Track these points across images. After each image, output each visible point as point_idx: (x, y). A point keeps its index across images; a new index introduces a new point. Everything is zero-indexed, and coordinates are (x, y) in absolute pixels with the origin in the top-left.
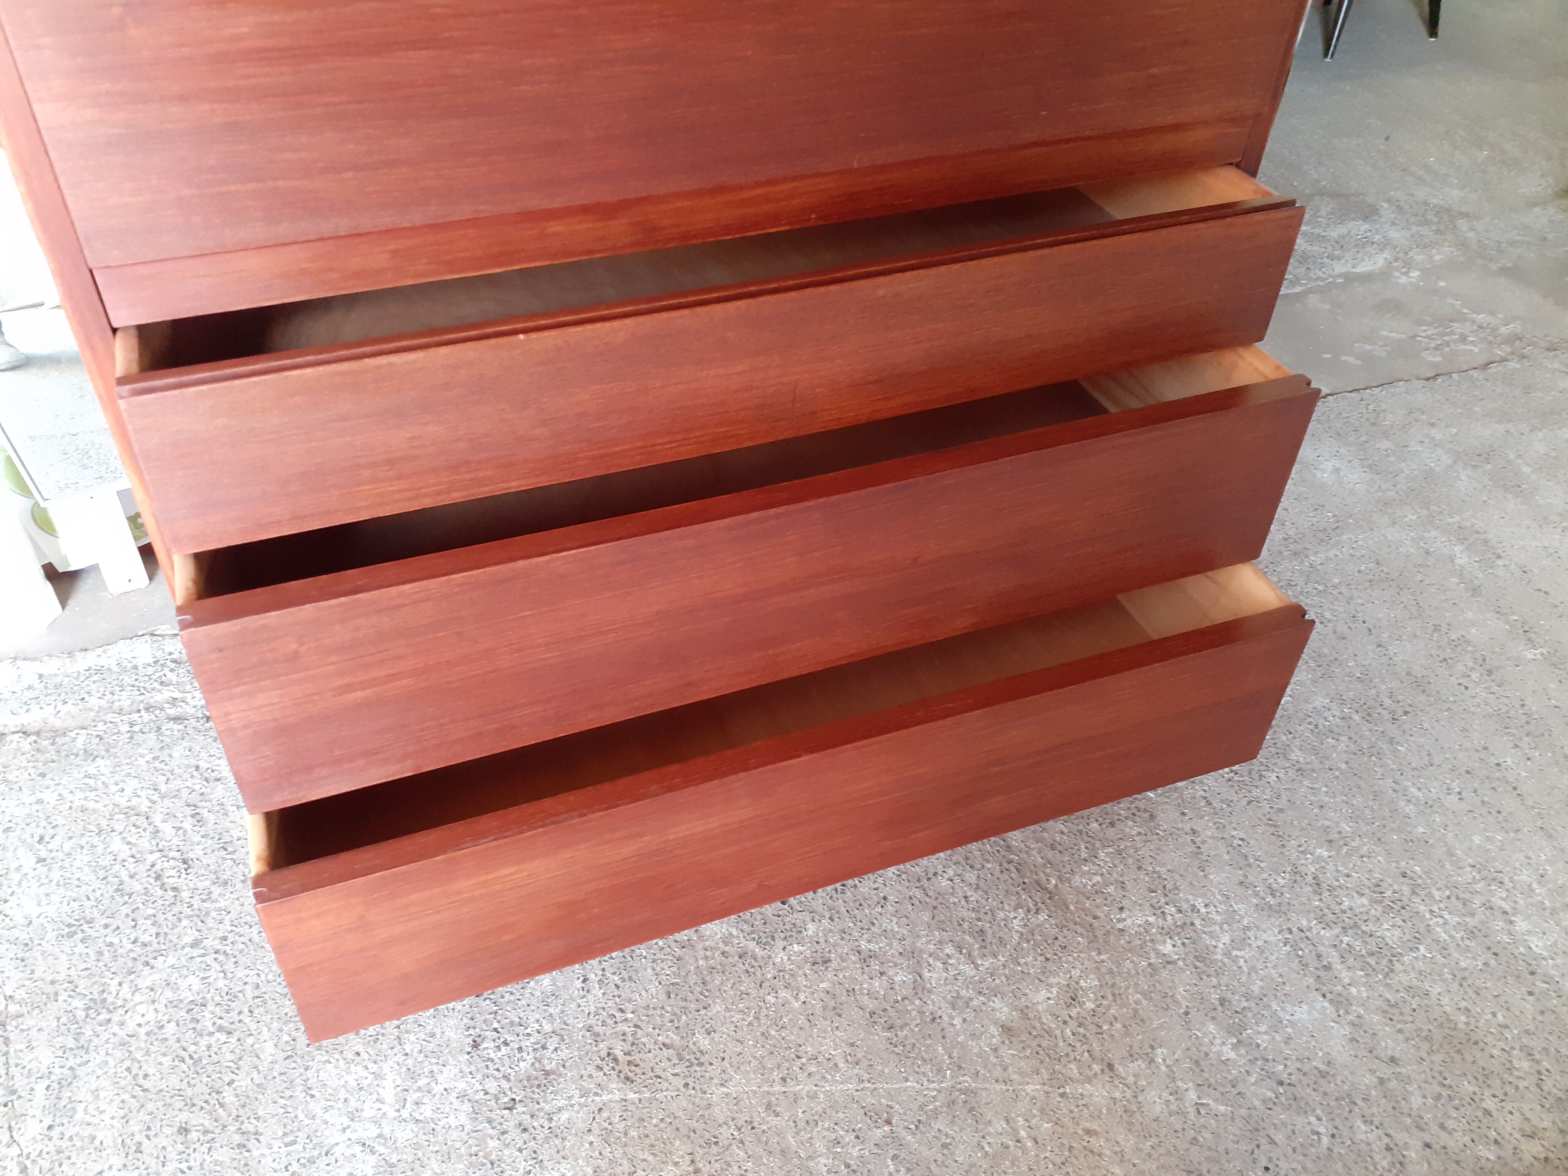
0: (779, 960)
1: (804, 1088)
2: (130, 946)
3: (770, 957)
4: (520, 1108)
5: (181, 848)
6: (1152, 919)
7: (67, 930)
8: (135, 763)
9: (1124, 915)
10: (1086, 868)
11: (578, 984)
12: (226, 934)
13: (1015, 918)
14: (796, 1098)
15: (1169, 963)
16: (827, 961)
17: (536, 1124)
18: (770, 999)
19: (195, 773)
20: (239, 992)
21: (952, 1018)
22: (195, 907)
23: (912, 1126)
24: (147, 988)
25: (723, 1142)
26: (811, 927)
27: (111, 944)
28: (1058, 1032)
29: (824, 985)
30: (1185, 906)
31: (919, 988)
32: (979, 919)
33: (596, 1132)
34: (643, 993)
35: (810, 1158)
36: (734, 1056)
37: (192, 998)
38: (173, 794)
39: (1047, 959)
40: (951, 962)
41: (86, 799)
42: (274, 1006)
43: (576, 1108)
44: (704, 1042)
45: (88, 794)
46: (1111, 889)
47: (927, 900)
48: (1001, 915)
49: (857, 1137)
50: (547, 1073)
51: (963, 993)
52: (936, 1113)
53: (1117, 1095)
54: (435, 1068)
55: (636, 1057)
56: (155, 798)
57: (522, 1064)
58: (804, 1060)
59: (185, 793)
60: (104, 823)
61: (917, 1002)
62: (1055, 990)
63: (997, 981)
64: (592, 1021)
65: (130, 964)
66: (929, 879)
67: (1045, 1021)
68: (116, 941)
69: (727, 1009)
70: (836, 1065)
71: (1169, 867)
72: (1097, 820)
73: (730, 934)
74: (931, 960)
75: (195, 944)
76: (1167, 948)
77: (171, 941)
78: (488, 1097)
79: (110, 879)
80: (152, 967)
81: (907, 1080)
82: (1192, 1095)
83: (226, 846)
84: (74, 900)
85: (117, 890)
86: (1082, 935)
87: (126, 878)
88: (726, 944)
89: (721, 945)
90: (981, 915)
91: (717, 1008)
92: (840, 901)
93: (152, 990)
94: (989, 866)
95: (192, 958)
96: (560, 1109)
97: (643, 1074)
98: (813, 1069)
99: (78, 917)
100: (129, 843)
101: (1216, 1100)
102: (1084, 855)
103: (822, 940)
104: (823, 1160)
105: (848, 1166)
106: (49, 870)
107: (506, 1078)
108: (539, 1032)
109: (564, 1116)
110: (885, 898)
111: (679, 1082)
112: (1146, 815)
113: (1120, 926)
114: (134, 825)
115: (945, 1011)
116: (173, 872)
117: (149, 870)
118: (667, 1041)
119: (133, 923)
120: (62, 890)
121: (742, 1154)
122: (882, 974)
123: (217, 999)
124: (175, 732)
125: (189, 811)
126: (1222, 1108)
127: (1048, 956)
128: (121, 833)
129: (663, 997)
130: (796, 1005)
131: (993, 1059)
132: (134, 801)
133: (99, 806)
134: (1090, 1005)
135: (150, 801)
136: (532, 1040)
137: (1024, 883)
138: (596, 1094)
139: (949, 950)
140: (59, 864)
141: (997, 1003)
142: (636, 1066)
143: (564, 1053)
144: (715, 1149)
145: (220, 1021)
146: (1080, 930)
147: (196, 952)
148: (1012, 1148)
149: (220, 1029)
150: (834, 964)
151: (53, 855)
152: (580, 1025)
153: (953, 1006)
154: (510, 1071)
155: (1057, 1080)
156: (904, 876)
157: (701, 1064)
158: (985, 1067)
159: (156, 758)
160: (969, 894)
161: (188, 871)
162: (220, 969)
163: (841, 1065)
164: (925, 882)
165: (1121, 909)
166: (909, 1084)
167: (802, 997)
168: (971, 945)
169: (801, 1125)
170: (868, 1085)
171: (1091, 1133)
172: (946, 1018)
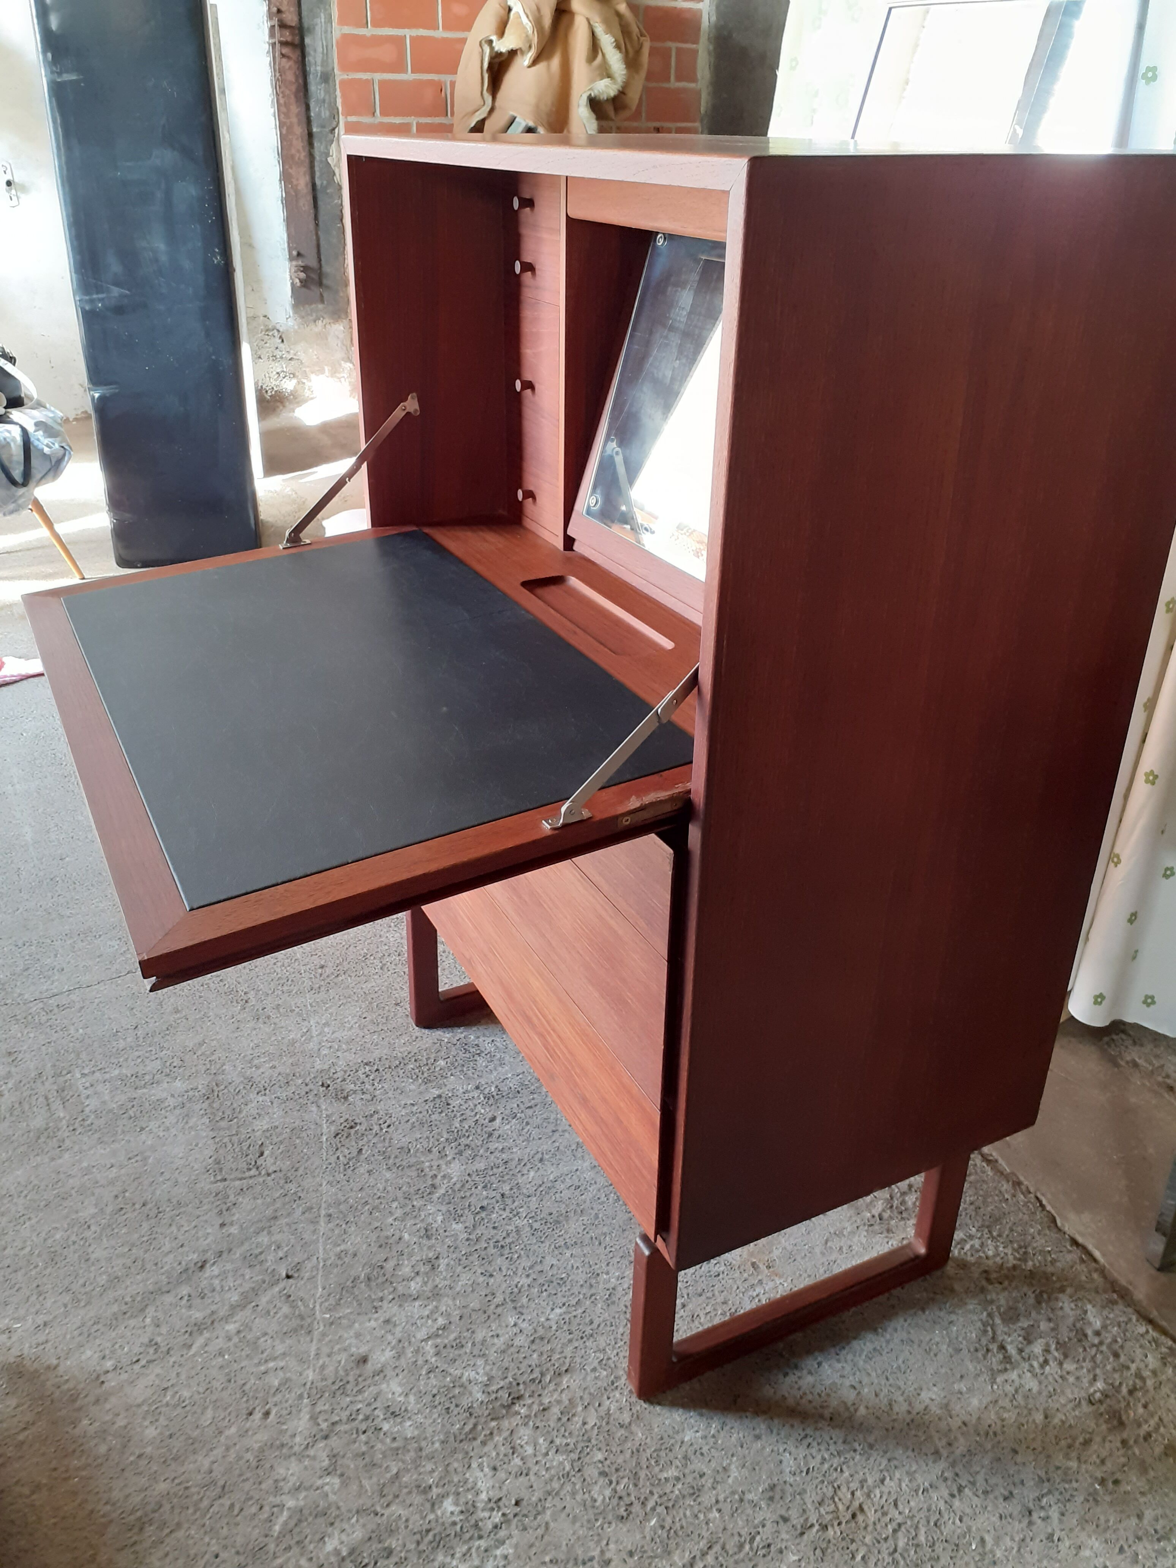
0: (429, 1208)
1: (323, 1226)
3: (432, 1202)
4: (322, 1089)
6: (484, 1496)
9: (486, 1470)
10: (541, 1441)
13: (478, 1374)
14: (314, 1222)
15: (433, 1505)
16: (429, 1238)
17: (310, 1097)
18: (395, 1205)
21: (376, 1320)
23: (285, 1292)
25: (286, 1186)
26: (460, 1226)
28: (360, 1398)
29: (406, 1236)
30: (502, 1533)
31: (403, 1298)
32: (474, 1344)
33: (301, 1124)
36: (350, 1187)
39: (434, 1396)
40: (430, 1322)
43: (319, 1113)
44: (362, 1170)
46: (517, 1461)
47: (492, 1307)
48: (480, 1362)
49: (281, 1259)
50: (345, 1097)
51: (399, 1329)
52: (294, 1307)
53: (298, 1439)
55: (353, 1137)
57: (353, 1085)
58: (344, 1226)
61: (391, 1297)
62: (402, 1399)
63: (411, 1355)
66: (515, 1308)
67: (371, 1389)
69: (387, 1181)
70: (339, 1245)
71: (552, 1525)
72: (606, 1459)
73: (452, 1178)
74: (430, 1307)
76: (449, 1505)
78: (331, 1075)
81: (324, 1289)
82: (291, 1503)
86: (462, 1429)
88: (444, 1177)
89: (442, 1174)
90: (478, 1347)
91: (389, 1175)
92: (486, 1245)
96: (319, 1106)
97: (340, 1142)
98: (336, 1232)
101: (286, 1523)
102: (558, 1441)
103: (447, 1234)
104: (266, 1240)
105: (261, 1253)
109: (314, 1109)
111: (332, 1160)
112: (622, 1511)
113: (474, 1465)
115: (381, 1316)
118: (364, 1152)
122: (417, 1273)
126: (277, 1528)
127: (438, 1397)
130: (390, 1220)
131: (337, 1347)
134: (386, 1427)
137: (518, 1384)
138: (328, 1121)
139: (441, 1321)
141: (389, 1354)
142: (346, 1138)
143: (359, 1103)
146: (467, 1428)
148: (261, 1356)
150: (424, 1241)
153: (387, 1322)
154: (349, 1081)
155: (316, 1394)
156: (516, 1290)
157: (345, 1170)
158: (330, 1341)
160: (502, 1339)
163: (339, 1248)
165: (495, 1469)
166: (320, 1290)
167: (396, 1223)
168: (447, 1337)
169: (294, 1227)
170: (321, 1264)
171: (267, 1414)
172: (376, 1315)
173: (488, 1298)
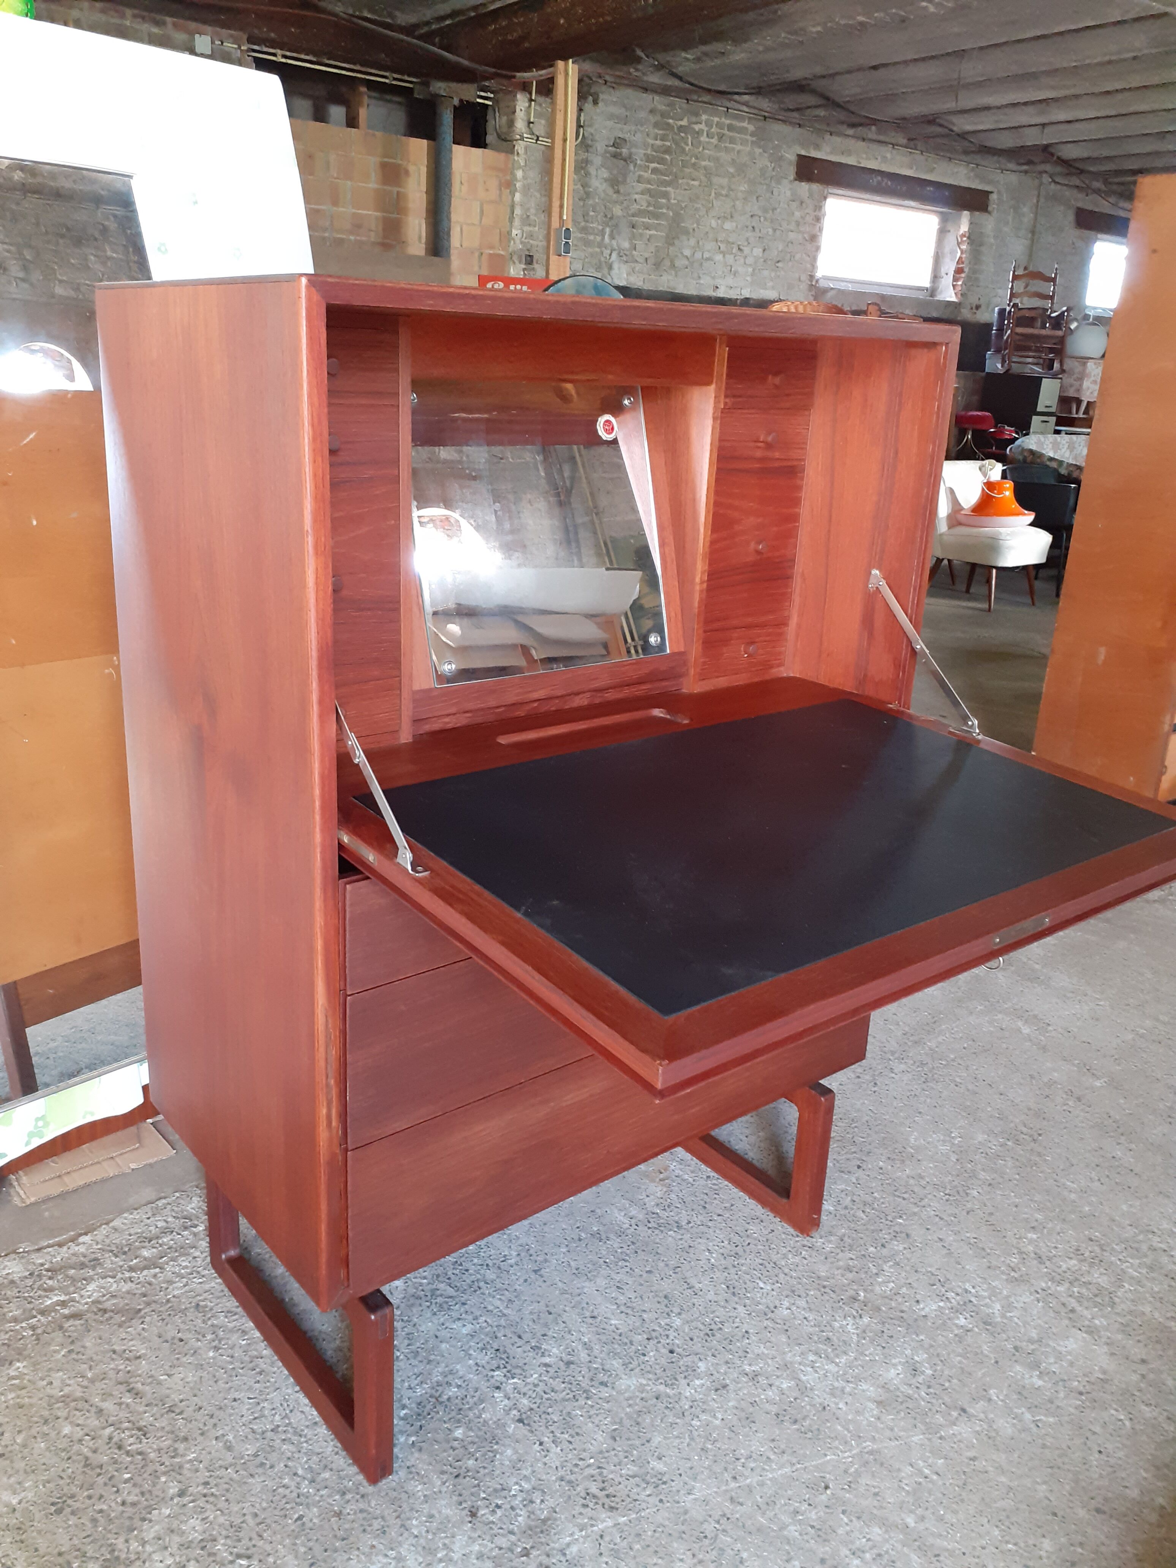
0: (688, 1394)
1: (752, 1480)
2: (121, 1508)
3: (680, 1393)
4: (534, 1553)
5: (131, 1418)
6: (942, 1304)
7: (53, 1508)
8: (53, 1359)
9: (922, 1306)
10: (880, 1280)
11: (537, 1447)
12: (207, 1479)
13: (848, 1324)
14: (750, 1489)
15: (968, 1331)
16: (725, 1386)
17: (554, 1561)
18: (695, 1423)
19: (114, 1356)
20: (242, 1523)
21: (837, 1404)
22: (167, 1463)
23: (846, 1487)
24: (154, 1538)
25: (710, 1535)
27: (101, 1511)
28: (916, 1396)
29: (730, 1404)
30: (959, 1291)
31: (803, 1389)
32: (823, 1331)
33: (606, 1553)
34: (593, 1442)
35: (781, 1529)
36: (688, 1471)
37: (201, 1538)
38: (102, 1377)
39: (884, 1348)
40: (817, 1365)
41: (18, 1397)
42: (279, 1527)
43: (581, 1540)
44: (660, 1466)
45: (19, 1392)
46: (904, 1290)
48: (836, 1325)
49: (810, 1505)
50: (544, 1521)
51: (836, 1384)
52: (858, 1473)
53: (978, 1428)
54: (447, 1541)
55: (611, 1490)
56: (85, 1383)
57: (520, 1519)
58: (743, 1460)
59: (112, 1374)
60: (46, 1413)
61: (806, 1399)
62: (899, 1368)
63: (856, 1371)
64: (561, 1473)
65: (127, 1523)
67: (903, 1390)
68: (105, 1507)
69: (665, 1438)
70: (768, 1458)
71: (936, 1267)
73: (641, 1384)
74: (802, 1367)
75: (182, 1494)
76: (962, 1321)
77: (157, 1496)
78: (502, 1551)
79: (74, 1458)
80: (150, 1521)
81: (826, 1455)
82: (1028, 1416)
83: (172, 1409)
84: (49, 1482)
85: (86, 1466)
86: (900, 1326)
87: (90, 1454)
89: (637, 1394)
90: (823, 1328)
91: (657, 1439)
93: (160, 1539)
94: (812, 1293)
95: (184, 1505)
96: (568, 1545)
97: (623, 1501)
98: (752, 1465)
99: (58, 1495)
100: (78, 1425)
101: (1045, 1415)
102: (875, 1271)
103: (714, 1372)
104: (792, 1528)
105: (812, 1527)
106: (12, 1462)
107: (512, 1532)
108: (521, 1491)
109: (574, 1549)
110: (747, 1332)
111: (653, 1500)
113: (922, 1313)
114: (77, 1410)
115: (830, 1401)
116: (132, 1440)
117: (108, 1443)
118: (630, 1473)
119: (115, 1489)
120: (32, 1476)
121: (728, 1539)
122: (771, 1385)
123: (224, 1533)
124: (79, 1327)
125: (123, 1388)
126: (1051, 1420)
128: (67, 1419)
129: (611, 1441)
130: (717, 1422)
131: (880, 1426)
132: (67, 1390)
133: (34, 1401)
134: (929, 1372)
135: (82, 1387)
136: (519, 1499)
137: (842, 1299)
138: (592, 1526)
139: (812, 1357)
140: (19, 1456)
141: (864, 1386)
142: (614, 1496)
144: (707, 1542)
145: (235, 1550)
146: (897, 1322)
147: (186, 1499)
148: (924, 1483)
149: (239, 1556)
150: (731, 1387)
151: (9, 1449)
152: (554, 1478)
153: (833, 1395)
154: (511, 1527)
155: (931, 1429)
156: (753, 1314)
157: (665, 1483)
158: (877, 1432)
159: (70, 1352)
160: (807, 1315)
161: (148, 1436)
162: (215, 1509)
163: (772, 1457)
164: (770, 1315)
165: (918, 1302)
166: (828, 1457)
167: (719, 1416)
168: (826, 1351)
169: (764, 1507)
170: (799, 1466)
171: (973, 1459)
172: (833, 1405)
173: (772, 1330)
